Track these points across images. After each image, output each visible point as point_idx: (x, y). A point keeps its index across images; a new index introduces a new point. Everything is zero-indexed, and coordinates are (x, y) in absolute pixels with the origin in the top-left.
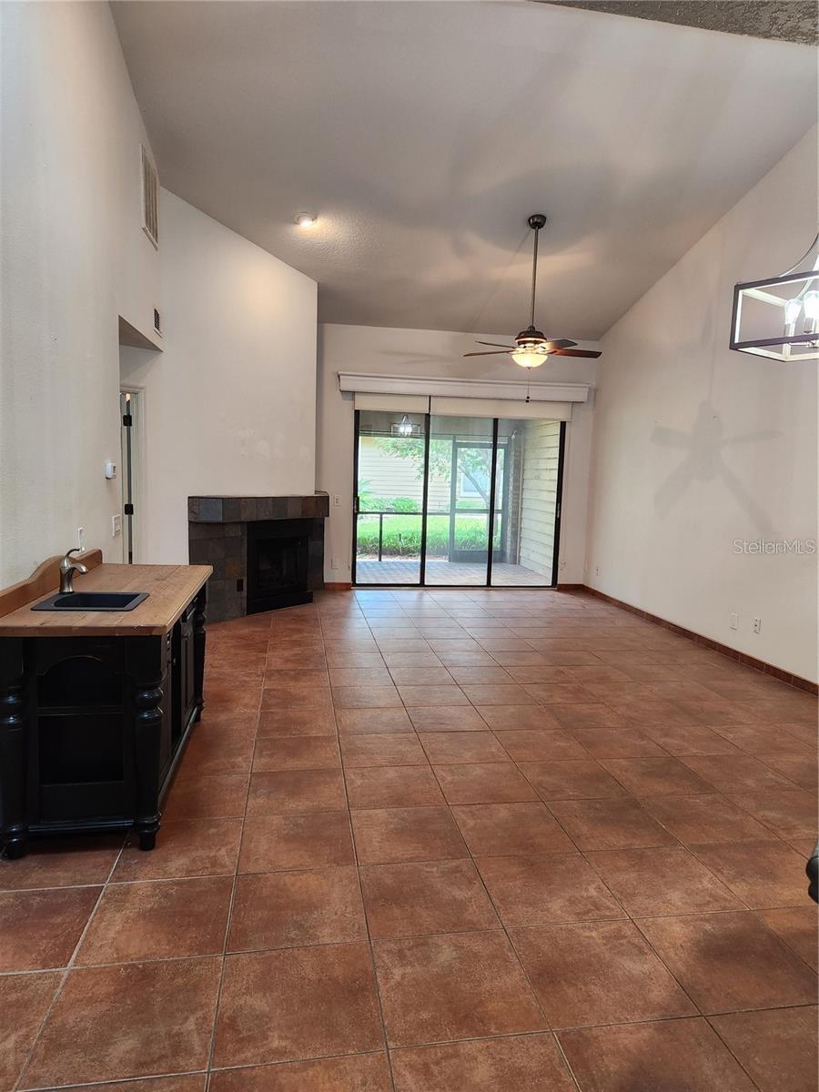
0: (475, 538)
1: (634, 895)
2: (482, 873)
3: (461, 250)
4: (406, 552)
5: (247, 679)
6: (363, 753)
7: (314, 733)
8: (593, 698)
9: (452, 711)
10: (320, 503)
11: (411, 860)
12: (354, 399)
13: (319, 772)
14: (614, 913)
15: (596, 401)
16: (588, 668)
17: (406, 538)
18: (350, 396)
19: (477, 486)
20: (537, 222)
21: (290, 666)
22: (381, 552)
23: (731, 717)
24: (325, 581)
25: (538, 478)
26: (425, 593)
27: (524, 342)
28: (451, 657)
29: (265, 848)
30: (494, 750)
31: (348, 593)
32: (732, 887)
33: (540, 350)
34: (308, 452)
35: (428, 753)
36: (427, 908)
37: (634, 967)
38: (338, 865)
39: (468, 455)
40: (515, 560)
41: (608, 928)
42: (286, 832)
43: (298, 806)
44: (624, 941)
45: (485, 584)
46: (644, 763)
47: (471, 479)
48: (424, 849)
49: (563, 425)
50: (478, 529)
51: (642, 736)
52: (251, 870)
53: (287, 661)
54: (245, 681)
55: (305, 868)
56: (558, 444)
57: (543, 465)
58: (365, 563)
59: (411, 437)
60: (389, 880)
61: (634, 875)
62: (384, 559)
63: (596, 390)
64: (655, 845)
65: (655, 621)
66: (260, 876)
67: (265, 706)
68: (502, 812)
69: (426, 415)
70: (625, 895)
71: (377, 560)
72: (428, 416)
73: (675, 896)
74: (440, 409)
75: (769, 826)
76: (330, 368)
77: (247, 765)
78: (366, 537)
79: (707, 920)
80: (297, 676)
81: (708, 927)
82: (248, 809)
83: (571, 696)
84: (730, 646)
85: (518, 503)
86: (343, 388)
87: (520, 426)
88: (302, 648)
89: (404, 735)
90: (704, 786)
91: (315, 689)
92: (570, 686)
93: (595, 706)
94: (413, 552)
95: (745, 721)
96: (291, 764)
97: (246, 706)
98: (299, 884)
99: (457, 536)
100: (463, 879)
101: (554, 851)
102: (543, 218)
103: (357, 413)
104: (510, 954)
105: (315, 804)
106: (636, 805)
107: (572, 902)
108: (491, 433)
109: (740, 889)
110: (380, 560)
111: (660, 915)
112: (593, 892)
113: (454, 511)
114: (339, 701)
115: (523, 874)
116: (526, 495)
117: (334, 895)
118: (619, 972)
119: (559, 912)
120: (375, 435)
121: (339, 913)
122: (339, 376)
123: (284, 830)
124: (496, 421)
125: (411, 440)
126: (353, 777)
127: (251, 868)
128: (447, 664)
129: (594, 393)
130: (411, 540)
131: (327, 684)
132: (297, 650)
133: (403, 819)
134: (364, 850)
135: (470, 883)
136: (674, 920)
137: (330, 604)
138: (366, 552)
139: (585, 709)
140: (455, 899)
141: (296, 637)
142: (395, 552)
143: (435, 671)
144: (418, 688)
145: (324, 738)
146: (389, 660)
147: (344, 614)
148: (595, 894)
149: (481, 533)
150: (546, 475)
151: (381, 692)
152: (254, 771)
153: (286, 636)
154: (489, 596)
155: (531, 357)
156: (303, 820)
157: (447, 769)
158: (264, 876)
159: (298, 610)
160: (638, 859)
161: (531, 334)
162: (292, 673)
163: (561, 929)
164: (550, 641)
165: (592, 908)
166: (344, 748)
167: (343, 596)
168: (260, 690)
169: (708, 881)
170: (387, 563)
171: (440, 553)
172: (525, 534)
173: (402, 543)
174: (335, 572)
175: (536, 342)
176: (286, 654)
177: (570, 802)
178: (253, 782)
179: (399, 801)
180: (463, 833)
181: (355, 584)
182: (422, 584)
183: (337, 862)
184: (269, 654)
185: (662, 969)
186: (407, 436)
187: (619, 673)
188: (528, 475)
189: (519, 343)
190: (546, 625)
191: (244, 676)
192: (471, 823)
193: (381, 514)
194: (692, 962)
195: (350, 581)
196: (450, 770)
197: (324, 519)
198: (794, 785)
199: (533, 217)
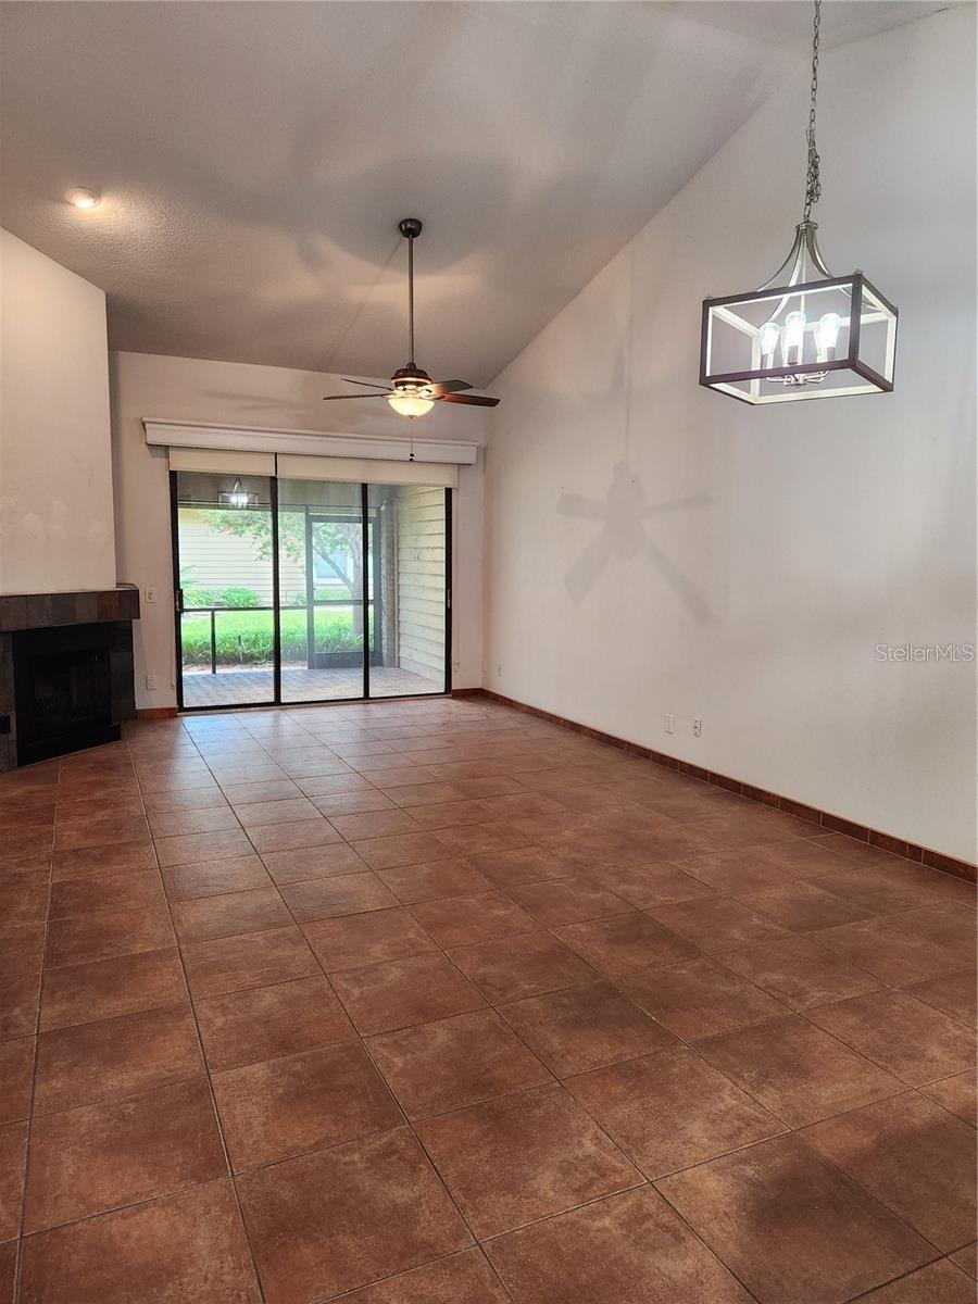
0: (340, 635)
1: (643, 1139)
2: (428, 1147)
3: (311, 260)
4: (249, 659)
5: (23, 870)
6: (221, 971)
7: (139, 949)
8: (525, 840)
9: (344, 883)
10: (126, 601)
11: (317, 1146)
12: (167, 456)
13: (154, 1014)
14: (626, 1176)
15: (487, 462)
16: (510, 798)
17: (247, 640)
18: (161, 452)
19: (338, 571)
20: (411, 229)
21: (92, 842)
22: (215, 659)
23: (689, 845)
24: (138, 707)
25: (418, 559)
26: (282, 713)
27: (403, 383)
28: (331, 802)
29: (70, 1171)
30: (411, 935)
31: (172, 723)
32: (761, 1099)
33: (424, 394)
34: (103, 529)
35: (320, 956)
36: (354, 1233)
37: (673, 1266)
38: (200, 1180)
39: (324, 532)
40: (395, 662)
41: (623, 1207)
42: (105, 1135)
43: (123, 1081)
44: (649, 1224)
45: (362, 696)
46: (607, 925)
47: (329, 562)
48: (335, 1122)
49: (449, 492)
50: (342, 624)
51: (596, 887)
52: (48, 1223)
53: (87, 833)
54: (20, 874)
55: (144, 1199)
56: (444, 517)
57: (425, 542)
58: (192, 677)
59: (248, 508)
60: (287, 1193)
61: (635, 1105)
62: (220, 670)
63: (485, 450)
64: (651, 1050)
65: (575, 728)
66: (64, 1230)
67: (57, 912)
68: (441, 1035)
69: (272, 478)
70: (633, 1144)
71: (210, 672)
72: (274, 480)
73: (696, 1129)
74: (289, 470)
75: (775, 994)
76: (129, 413)
77: (30, 1022)
78: (192, 641)
79: (745, 1161)
80: (104, 857)
81: (749, 1172)
82: (36, 1103)
83: (497, 840)
84: (667, 754)
85: (394, 591)
86: (150, 441)
87: (393, 493)
88: (110, 811)
89: (279, 931)
90: (687, 948)
91: (136, 874)
92: (493, 826)
93: (529, 850)
94: (259, 659)
95: (705, 848)
96: (109, 1007)
97: (24, 916)
98: (135, 1233)
99: (317, 635)
100: (401, 1164)
101: (522, 1087)
102: (419, 224)
103: (173, 475)
104: (495, 1292)
105: (151, 1072)
106: (610, 990)
107: (566, 1170)
108: (359, 503)
109: (770, 1099)
110: (214, 672)
111: (686, 1165)
112: (590, 1147)
113: (311, 603)
114: (174, 890)
115: (486, 1136)
116: (404, 580)
117: (200, 1242)
118: (656, 1283)
119: (552, 1193)
120: (198, 507)
121: (210, 1277)
122: (144, 425)
123: (102, 1131)
124: (364, 487)
125: (247, 513)
126: (210, 1015)
127: (50, 1219)
128: (327, 812)
129: (484, 453)
130: (255, 643)
131: (154, 864)
132: (101, 815)
133: (295, 1074)
134: (240, 1143)
135: (414, 1169)
136: (704, 1170)
137: (148, 738)
138: (194, 662)
139: (517, 856)
140: (396, 1206)
141: (99, 794)
142: (233, 660)
143: (311, 826)
144: (292, 854)
145: (158, 954)
146: (243, 816)
147: (167, 755)
148: (593, 1148)
149: (345, 629)
150: (428, 555)
151: (237, 866)
152: (43, 1030)
153: (82, 795)
154: (368, 711)
155: (413, 403)
156: (132, 1106)
157: (351, 977)
158: (72, 1228)
159: (99, 753)
160: (633, 1075)
161: (411, 373)
162: (96, 852)
163: (560, 1223)
164: (457, 765)
165: (595, 1175)
166: (189, 968)
167: (167, 727)
168: (47, 885)
169: (730, 1097)
170: (225, 676)
171: (295, 658)
172: (404, 628)
173: (243, 648)
174: (151, 693)
175: (418, 384)
176: (85, 822)
177: (528, 1000)
178: (41, 1051)
179: (284, 1043)
180: (390, 1081)
181: (181, 709)
182: (277, 702)
183: (198, 1176)
184: (58, 824)
185: (710, 1260)
186: (242, 508)
187: (548, 801)
188: (404, 555)
189: (397, 385)
190: (447, 745)
191: (17, 865)
192: (399, 1061)
193: (213, 610)
194: (746, 1239)
195: (174, 704)
196: (354, 977)
197: (131, 622)
198: (784, 931)
199: (405, 221)
